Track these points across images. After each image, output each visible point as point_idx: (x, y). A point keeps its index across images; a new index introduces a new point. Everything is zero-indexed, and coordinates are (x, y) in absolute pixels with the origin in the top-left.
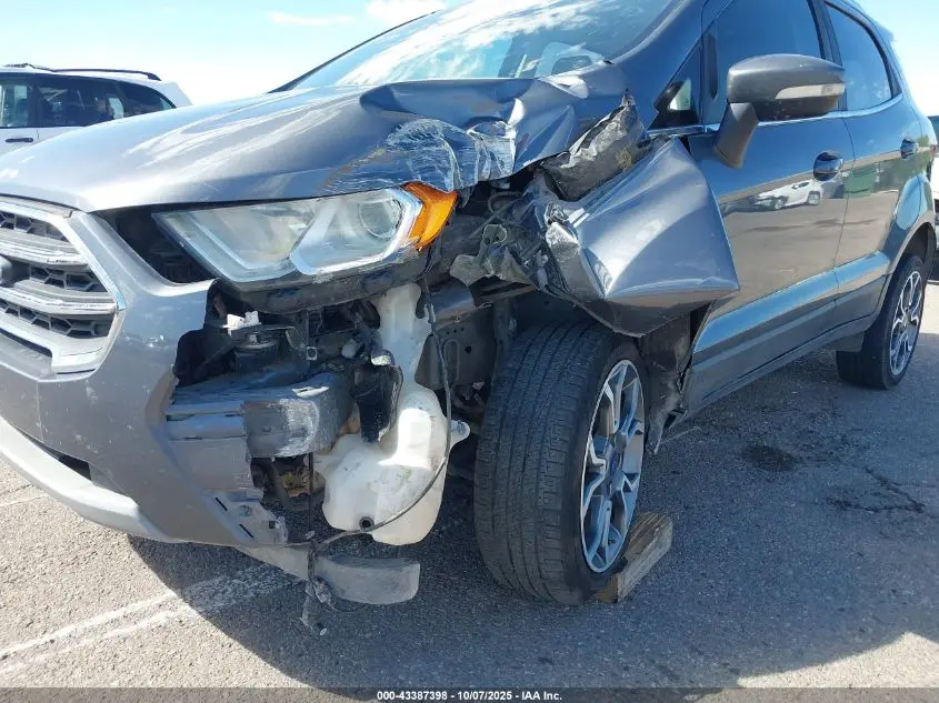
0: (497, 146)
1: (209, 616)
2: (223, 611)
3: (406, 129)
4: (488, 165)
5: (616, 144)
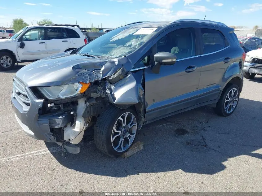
0: (98, 74)
1: (51, 153)
2: (54, 153)
3: (80, 73)
4: (97, 78)
5: (120, 75)
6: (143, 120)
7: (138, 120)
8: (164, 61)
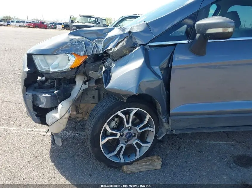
0: (99, 45)
4: (96, 50)
5: (123, 47)
6: (166, 126)
7: (158, 125)
8: (211, 31)
